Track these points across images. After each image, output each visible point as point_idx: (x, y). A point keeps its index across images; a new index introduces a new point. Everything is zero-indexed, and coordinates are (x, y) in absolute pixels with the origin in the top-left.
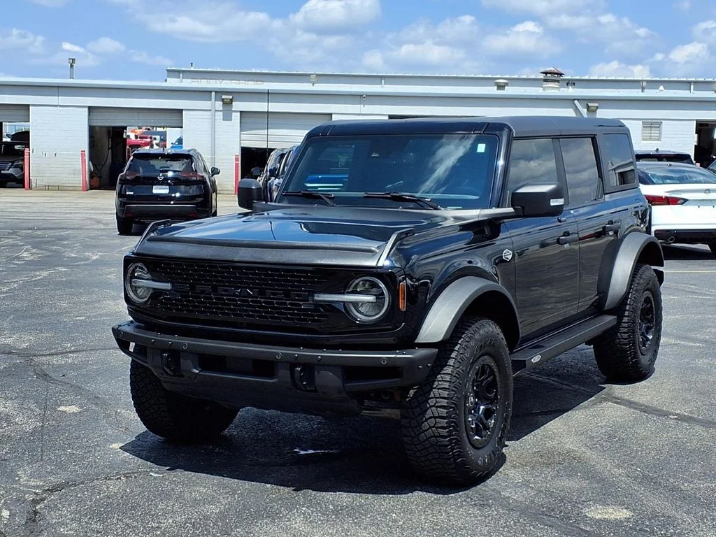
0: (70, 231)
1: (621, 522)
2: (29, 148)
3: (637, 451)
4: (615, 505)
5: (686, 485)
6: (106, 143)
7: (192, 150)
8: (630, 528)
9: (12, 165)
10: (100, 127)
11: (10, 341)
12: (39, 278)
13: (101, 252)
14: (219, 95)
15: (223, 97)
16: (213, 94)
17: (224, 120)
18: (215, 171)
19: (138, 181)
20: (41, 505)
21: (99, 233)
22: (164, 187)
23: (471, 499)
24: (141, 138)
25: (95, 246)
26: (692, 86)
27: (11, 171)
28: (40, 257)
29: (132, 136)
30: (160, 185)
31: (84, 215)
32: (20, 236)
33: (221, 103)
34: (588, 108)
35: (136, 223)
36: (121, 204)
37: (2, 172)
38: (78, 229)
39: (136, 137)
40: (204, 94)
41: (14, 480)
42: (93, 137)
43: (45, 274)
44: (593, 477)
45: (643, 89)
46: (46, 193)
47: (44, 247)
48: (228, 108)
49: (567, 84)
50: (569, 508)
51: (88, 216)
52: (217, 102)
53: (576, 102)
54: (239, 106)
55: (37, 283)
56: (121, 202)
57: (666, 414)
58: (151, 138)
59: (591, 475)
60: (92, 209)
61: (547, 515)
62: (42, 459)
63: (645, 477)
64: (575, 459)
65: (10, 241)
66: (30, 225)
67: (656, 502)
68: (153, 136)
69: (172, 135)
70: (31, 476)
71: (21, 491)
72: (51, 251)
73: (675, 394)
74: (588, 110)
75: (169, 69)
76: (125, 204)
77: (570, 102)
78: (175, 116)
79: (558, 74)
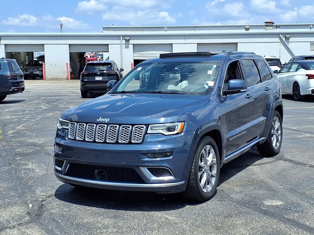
0: (62, 97)
1: (278, 206)
2: (44, 62)
3: (290, 179)
4: (277, 200)
5: (308, 192)
6: (77, 59)
7: (112, 61)
8: (282, 208)
9: (38, 70)
10: (75, 53)
11: (35, 141)
12: (48, 116)
13: (74, 105)
14: (124, 37)
15: (126, 38)
16: (121, 37)
17: (125, 48)
18: (122, 70)
19: (89, 75)
20: (45, 202)
21: (74, 97)
22: (100, 77)
23: (217, 198)
24: (93, 57)
25: (72, 103)
27: (38, 72)
28: (49, 108)
29: (89, 57)
30: (98, 76)
31: (67, 90)
32: (41, 99)
33: (125, 41)
34: (286, 37)
35: (89, 92)
36: (82, 85)
37: (34, 73)
38: (65, 96)
39: (90, 57)
40: (118, 37)
41: (34, 193)
42: (71, 57)
43: (51, 114)
44: (270, 189)
45: (311, 28)
46: (52, 81)
47: (50, 103)
48: (127, 43)
49: (276, 27)
50: (258, 201)
51: (69, 90)
52: (123, 41)
53: (280, 35)
54: (132, 42)
55: (47, 118)
56: (82, 84)
57: (305, 165)
58: (97, 57)
59: (269, 188)
60: (71, 87)
61: (248, 204)
62: (46, 185)
63: (291, 189)
64: (263, 182)
65: (37, 102)
66: (45, 95)
67: (294, 198)
68: (98, 56)
69: (105, 55)
70: (41, 192)
71: (37, 197)
72: (54, 105)
73: (310, 157)
74: (285, 38)
75: (103, 27)
76: (84, 85)
77: (278, 35)
78: (106, 47)
79: (272, 23)
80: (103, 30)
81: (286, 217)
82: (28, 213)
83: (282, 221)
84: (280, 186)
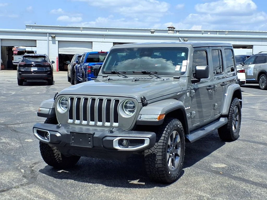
1: (224, 168)
4: (220, 163)
5: (241, 157)
6: (6, 52)
7: (45, 54)
8: (227, 169)
10: (4, 46)
13: (15, 91)
14: (50, 34)
15: (52, 35)
16: (48, 34)
17: (53, 44)
18: (53, 62)
19: (26, 66)
21: (11, 85)
22: (36, 68)
25: (11, 89)
26: (218, 33)
30: (34, 67)
31: (2, 79)
33: (51, 37)
34: (184, 40)
36: (19, 74)
38: (2, 84)
40: (44, 34)
41: (20, 161)
45: (203, 34)
48: (54, 39)
49: (177, 32)
50: (206, 164)
51: (4, 79)
52: (49, 37)
53: (180, 38)
54: (58, 39)
56: (19, 73)
60: (5, 77)
61: (200, 166)
63: (228, 155)
67: (233, 162)
70: (26, 160)
75: (27, 25)
76: (21, 74)
77: (178, 38)
78: (33, 42)
79: (173, 28)
80: (26, 28)
81: (233, 175)
82: (23, 176)
83: (232, 178)
84: (218, 154)
